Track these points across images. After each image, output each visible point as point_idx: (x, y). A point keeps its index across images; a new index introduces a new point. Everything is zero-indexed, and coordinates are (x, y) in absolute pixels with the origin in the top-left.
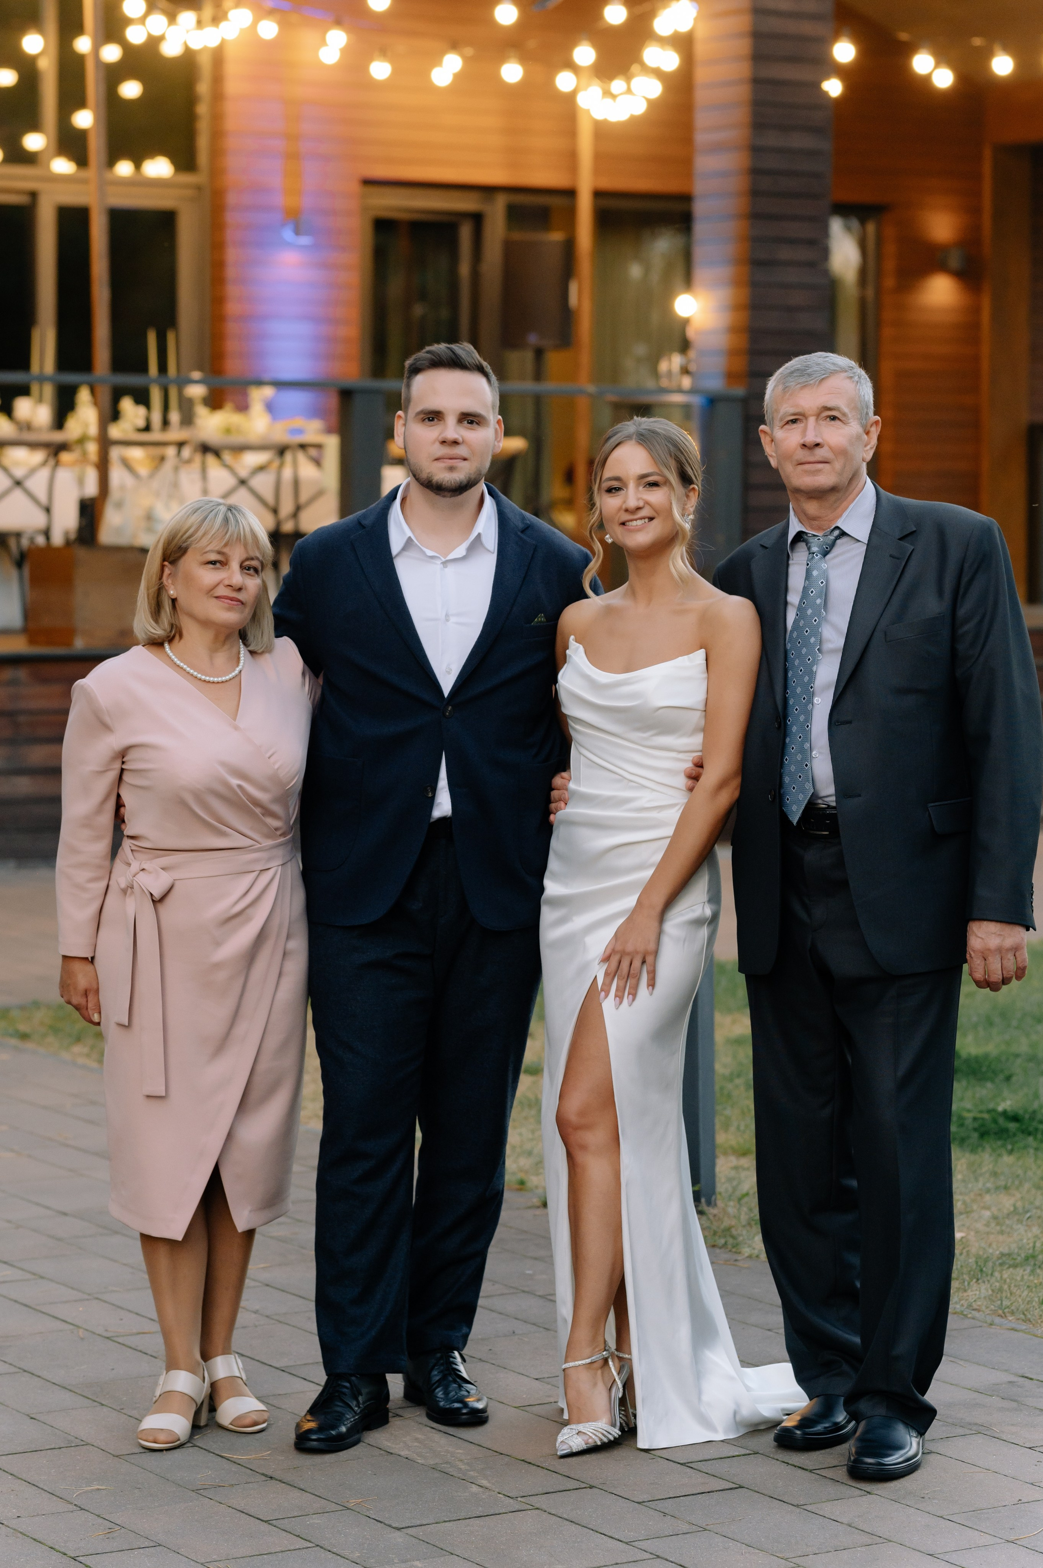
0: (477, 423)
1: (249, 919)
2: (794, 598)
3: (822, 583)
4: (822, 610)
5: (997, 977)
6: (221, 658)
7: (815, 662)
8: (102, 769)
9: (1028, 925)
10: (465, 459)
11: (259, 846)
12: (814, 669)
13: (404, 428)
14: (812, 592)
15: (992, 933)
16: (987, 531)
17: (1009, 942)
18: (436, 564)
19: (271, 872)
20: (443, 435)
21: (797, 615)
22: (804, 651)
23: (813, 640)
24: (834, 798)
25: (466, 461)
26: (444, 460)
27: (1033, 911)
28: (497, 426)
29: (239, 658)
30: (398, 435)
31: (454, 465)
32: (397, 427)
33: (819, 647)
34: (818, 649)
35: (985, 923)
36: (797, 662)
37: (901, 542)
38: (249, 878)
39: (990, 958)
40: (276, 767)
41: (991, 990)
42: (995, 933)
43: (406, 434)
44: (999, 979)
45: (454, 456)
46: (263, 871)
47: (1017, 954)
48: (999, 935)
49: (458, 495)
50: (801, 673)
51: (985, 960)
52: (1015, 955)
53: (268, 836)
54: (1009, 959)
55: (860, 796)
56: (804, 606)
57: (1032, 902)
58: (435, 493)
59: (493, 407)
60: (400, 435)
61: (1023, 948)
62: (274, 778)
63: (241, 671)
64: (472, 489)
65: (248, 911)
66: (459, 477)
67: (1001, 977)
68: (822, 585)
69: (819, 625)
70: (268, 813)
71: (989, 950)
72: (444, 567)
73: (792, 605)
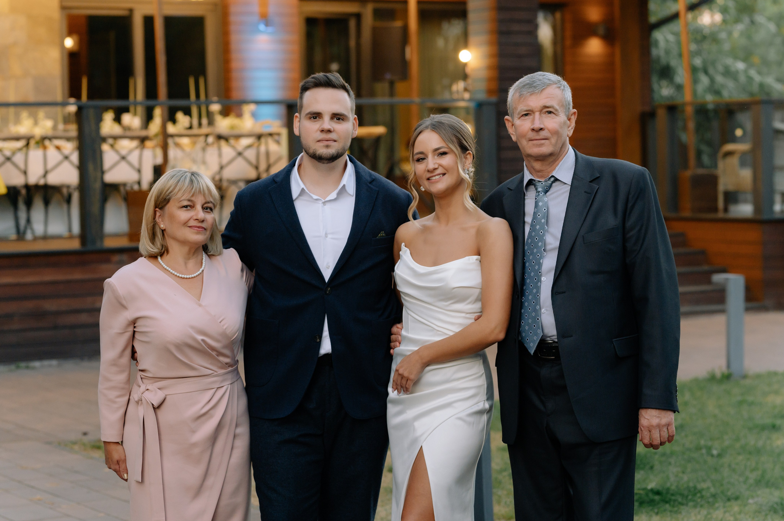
0: (342, 120)
1: (212, 417)
2: (528, 219)
3: (545, 210)
4: (545, 226)
5: (657, 441)
6: (191, 263)
7: (542, 257)
8: (123, 331)
9: (674, 410)
10: (335, 141)
11: (216, 373)
12: (541, 261)
13: (299, 123)
14: (539, 215)
15: (654, 416)
16: (642, 175)
17: (664, 421)
18: (319, 203)
19: (224, 389)
20: (322, 127)
21: (531, 229)
22: (535, 250)
23: (540, 244)
24: (556, 337)
25: (335, 142)
26: (324, 141)
27: (677, 401)
28: (354, 122)
29: (202, 262)
30: (296, 128)
31: (330, 144)
32: (295, 123)
33: (544, 248)
34: (543, 250)
35: (650, 410)
36: (531, 257)
37: (591, 183)
38: (211, 393)
39: (653, 431)
40: (225, 327)
41: (653, 449)
42: (655, 416)
43: (300, 127)
44: (659, 443)
45: (329, 139)
46: (219, 389)
47: (669, 428)
48: (658, 417)
49: (331, 162)
50: (533, 264)
51: (650, 432)
52: (667, 429)
53: (222, 368)
54: (664, 431)
55: (572, 336)
56: (534, 224)
57: (676, 396)
58: (318, 161)
59: (352, 110)
60: (297, 127)
61: (672, 424)
62: (224, 334)
63: (203, 270)
64: (340, 158)
65: (211, 412)
66: (332, 152)
67: (659, 442)
68: (545, 211)
69: (544, 235)
70: (220, 354)
71: (652, 426)
72: (324, 205)
73: (528, 223)
